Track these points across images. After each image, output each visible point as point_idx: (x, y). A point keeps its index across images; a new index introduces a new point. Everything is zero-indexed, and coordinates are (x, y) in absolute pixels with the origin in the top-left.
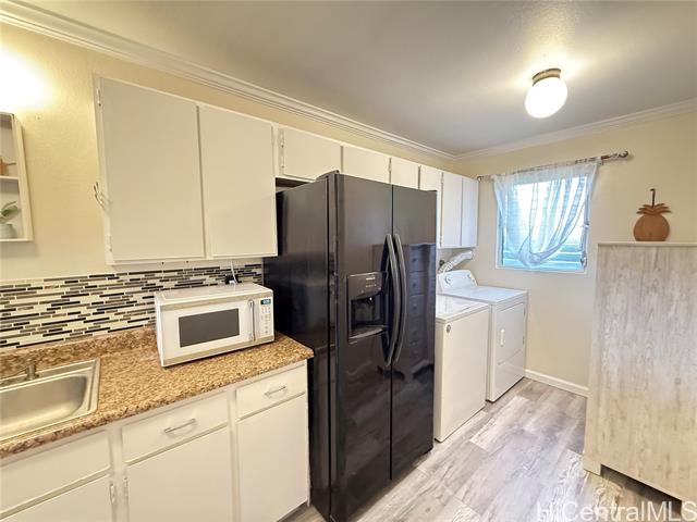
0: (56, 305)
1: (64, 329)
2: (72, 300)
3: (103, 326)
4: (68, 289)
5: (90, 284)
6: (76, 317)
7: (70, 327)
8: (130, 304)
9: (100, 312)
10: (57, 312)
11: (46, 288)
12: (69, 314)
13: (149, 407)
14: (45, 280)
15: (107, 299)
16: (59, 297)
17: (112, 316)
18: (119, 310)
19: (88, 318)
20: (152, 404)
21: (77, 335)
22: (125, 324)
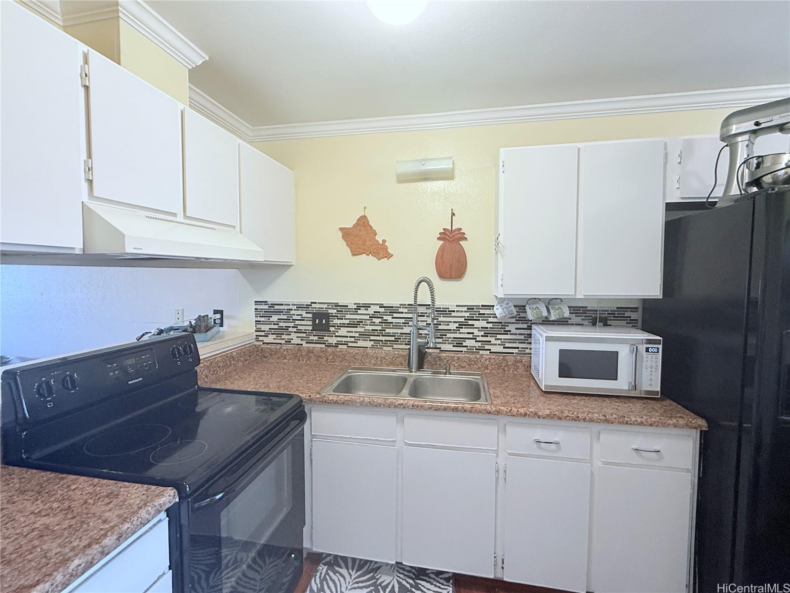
0: (461, 325)
1: (464, 344)
2: (470, 322)
3: (487, 347)
4: (468, 314)
5: (482, 311)
6: (471, 336)
7: (468, 343)
8: (506, 332)
9: (485, 335)
10: (462, 330)
11: (457, 311)
12: (468, 333)
13: (525, 415)
14: (457, 306)
15: (490, 325)
16: (462, 320)
17: (493, 340)
18: (499, 336)
19: (478, 339)
20: (528, 413)
21: (470, 350)
22: (500, 349)
